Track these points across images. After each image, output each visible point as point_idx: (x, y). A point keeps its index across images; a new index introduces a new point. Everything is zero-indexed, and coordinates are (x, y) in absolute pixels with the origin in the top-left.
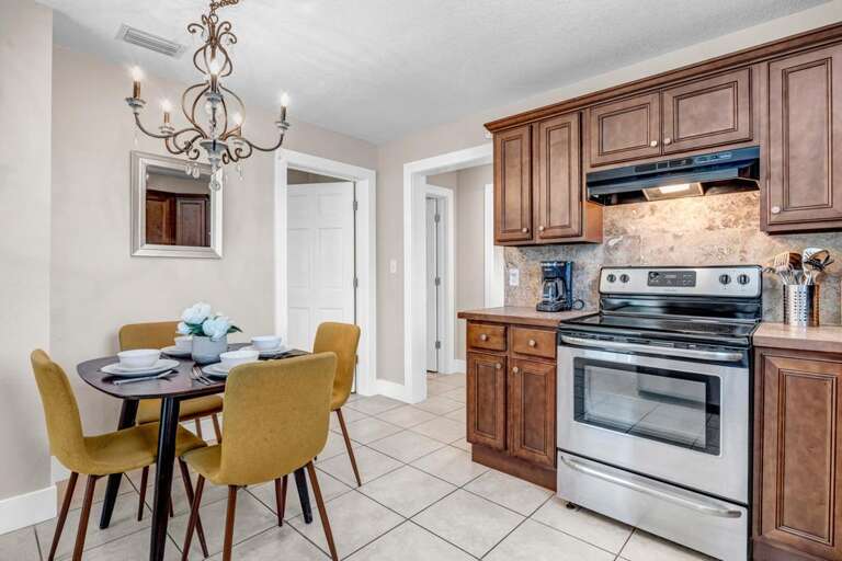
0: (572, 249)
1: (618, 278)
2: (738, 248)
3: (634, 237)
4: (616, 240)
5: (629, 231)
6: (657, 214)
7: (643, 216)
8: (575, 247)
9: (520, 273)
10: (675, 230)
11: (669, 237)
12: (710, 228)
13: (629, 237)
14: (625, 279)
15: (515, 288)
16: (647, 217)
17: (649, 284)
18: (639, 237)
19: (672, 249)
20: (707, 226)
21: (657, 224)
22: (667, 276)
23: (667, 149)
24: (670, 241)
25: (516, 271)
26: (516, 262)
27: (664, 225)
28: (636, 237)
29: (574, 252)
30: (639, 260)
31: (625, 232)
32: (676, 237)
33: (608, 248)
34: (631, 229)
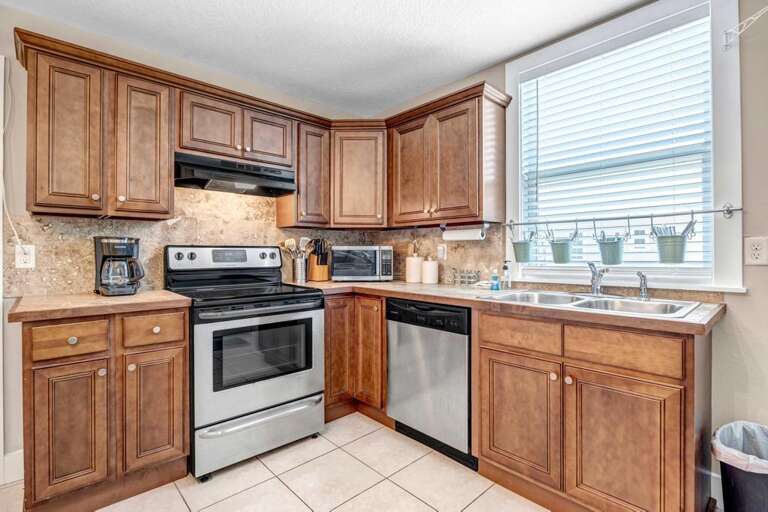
0: (124, 224)
1: (186, 256)
2: (262, 235)
3: (191, 218)
4: (174, 221)
5: (186, 212)
6: (211, 202)
7: (199, 202)
8: (128, 222)
9: (38, 252)
10: (224, 217)
11: (220, 223)
12: (247, 219)
13: (186, 219)
14: (192, 256)
15: (27, 271)
16: (202, 202)
17: (214, 261)
18: (196, 219)
19: (222, 232)
20: (245, 216)
21: (210, 210)
22: (226, 254)
23: (246, 155)
24: (221, 226)
25: (31, 248)
26: (30, 235)
27: (216, 212)
28: (193, 219)
29: (126, 228)
30: (196, 240)
31: (183, 213)
32: (225, 222)
33: (167, 228)
34: (189, 211)
